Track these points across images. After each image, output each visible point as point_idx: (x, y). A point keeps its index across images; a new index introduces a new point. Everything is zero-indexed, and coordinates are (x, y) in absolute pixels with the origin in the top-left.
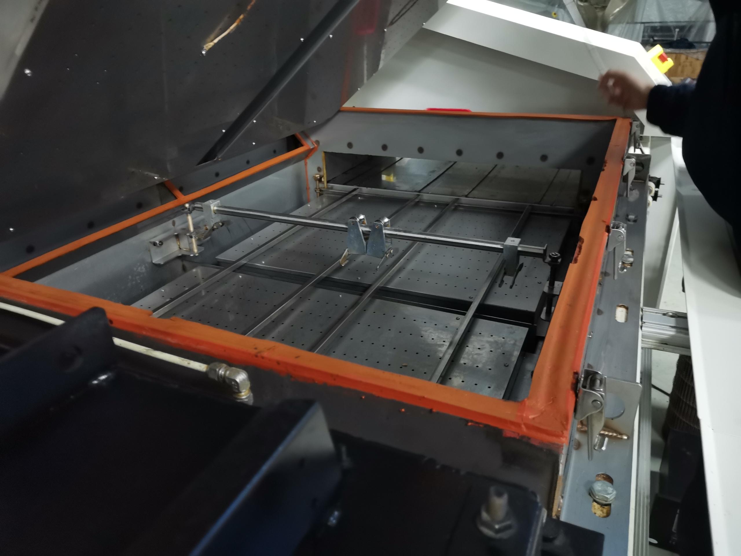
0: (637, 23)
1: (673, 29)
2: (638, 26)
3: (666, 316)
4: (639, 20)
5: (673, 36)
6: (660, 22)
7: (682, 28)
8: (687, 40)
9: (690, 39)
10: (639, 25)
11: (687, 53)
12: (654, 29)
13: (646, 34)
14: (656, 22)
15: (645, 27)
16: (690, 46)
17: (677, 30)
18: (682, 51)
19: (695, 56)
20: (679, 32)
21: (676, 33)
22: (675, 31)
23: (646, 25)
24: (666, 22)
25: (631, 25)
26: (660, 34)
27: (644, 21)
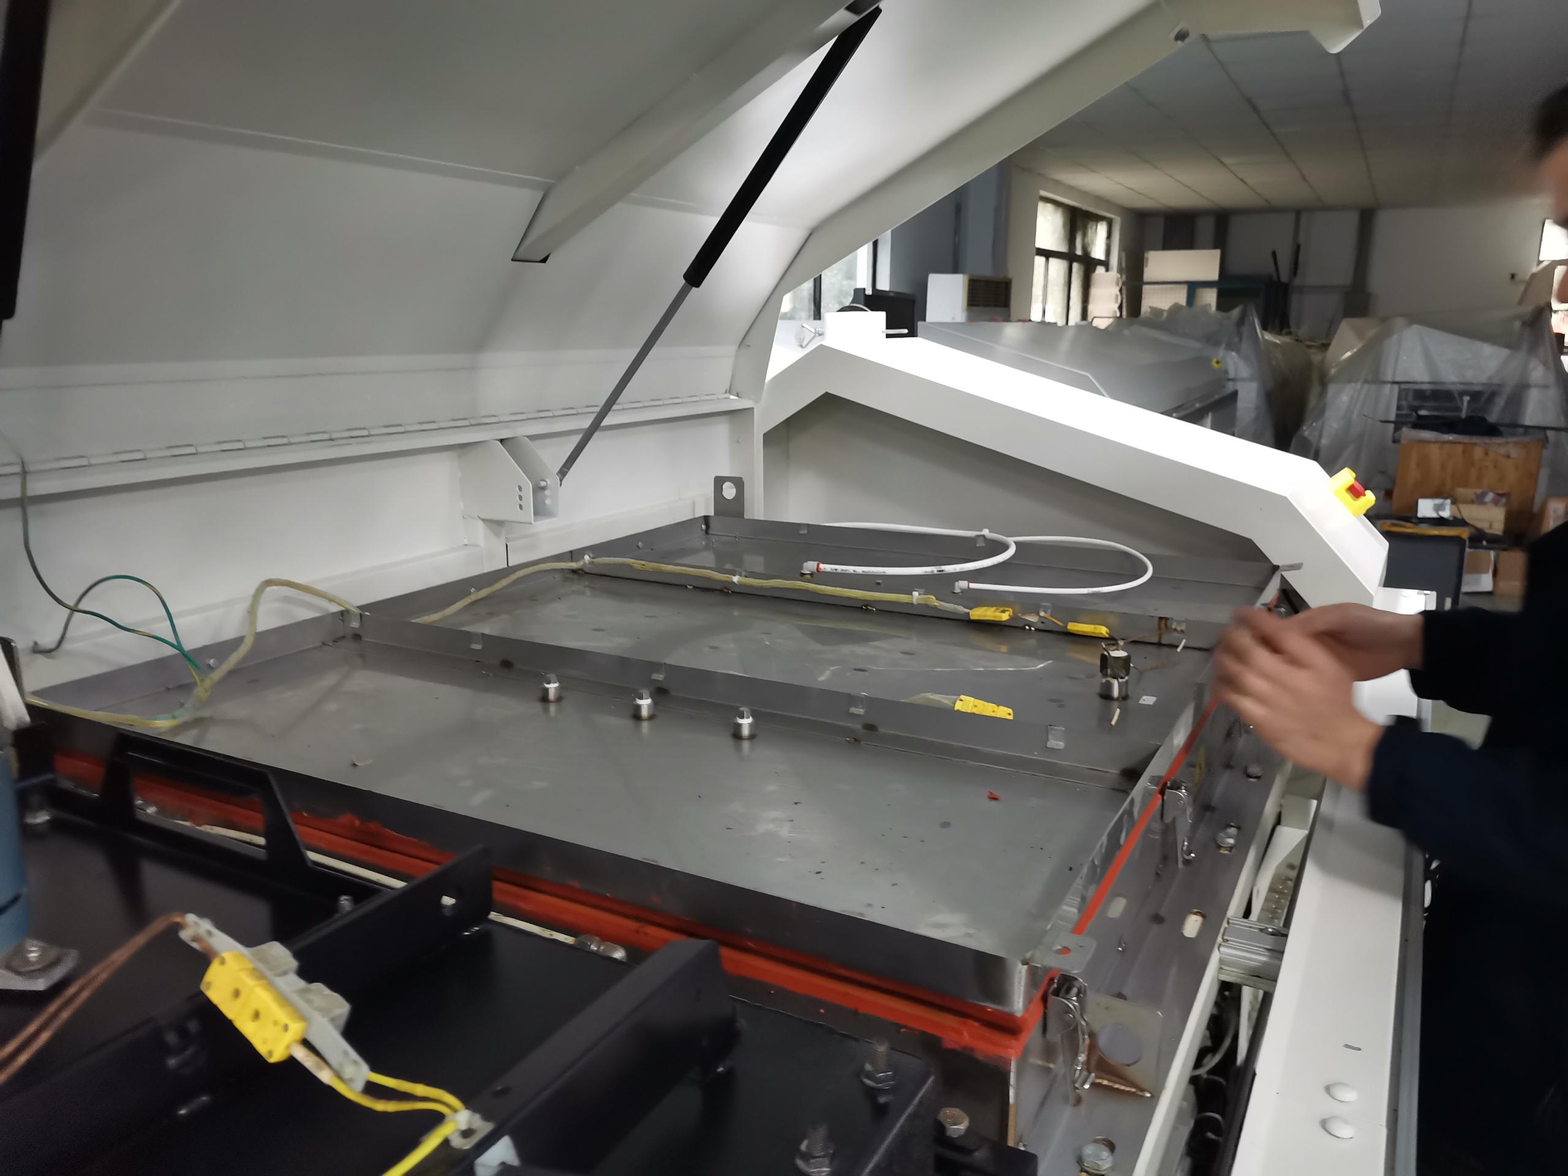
0: (1385, 382)
1: (1456, 395)
2: (1387, 388)
3: (1263, 934)
4: (1389, 378)
5: (1459, 409)
6: (1430, 383)
7: (1475, 396)
8: (1484, 420)
9: (1493, 417)
10: (1389, 386)
11: (1486, 444)
12: (1420, 395)
13: (1404, 403)
14: (1422, 383)
15: (1400, 391)
16: (1492, 431)
17: (1466, 399)
18: (1475, 439)
19: (1502, 450)
20: (1469, 402)
21: (1465, 404)
22: (1462, 402)
23: (1404, 386)
24: (1443, 383)
25: (1374, 387)
26: (1432, 404)
27: (1398, 379)
